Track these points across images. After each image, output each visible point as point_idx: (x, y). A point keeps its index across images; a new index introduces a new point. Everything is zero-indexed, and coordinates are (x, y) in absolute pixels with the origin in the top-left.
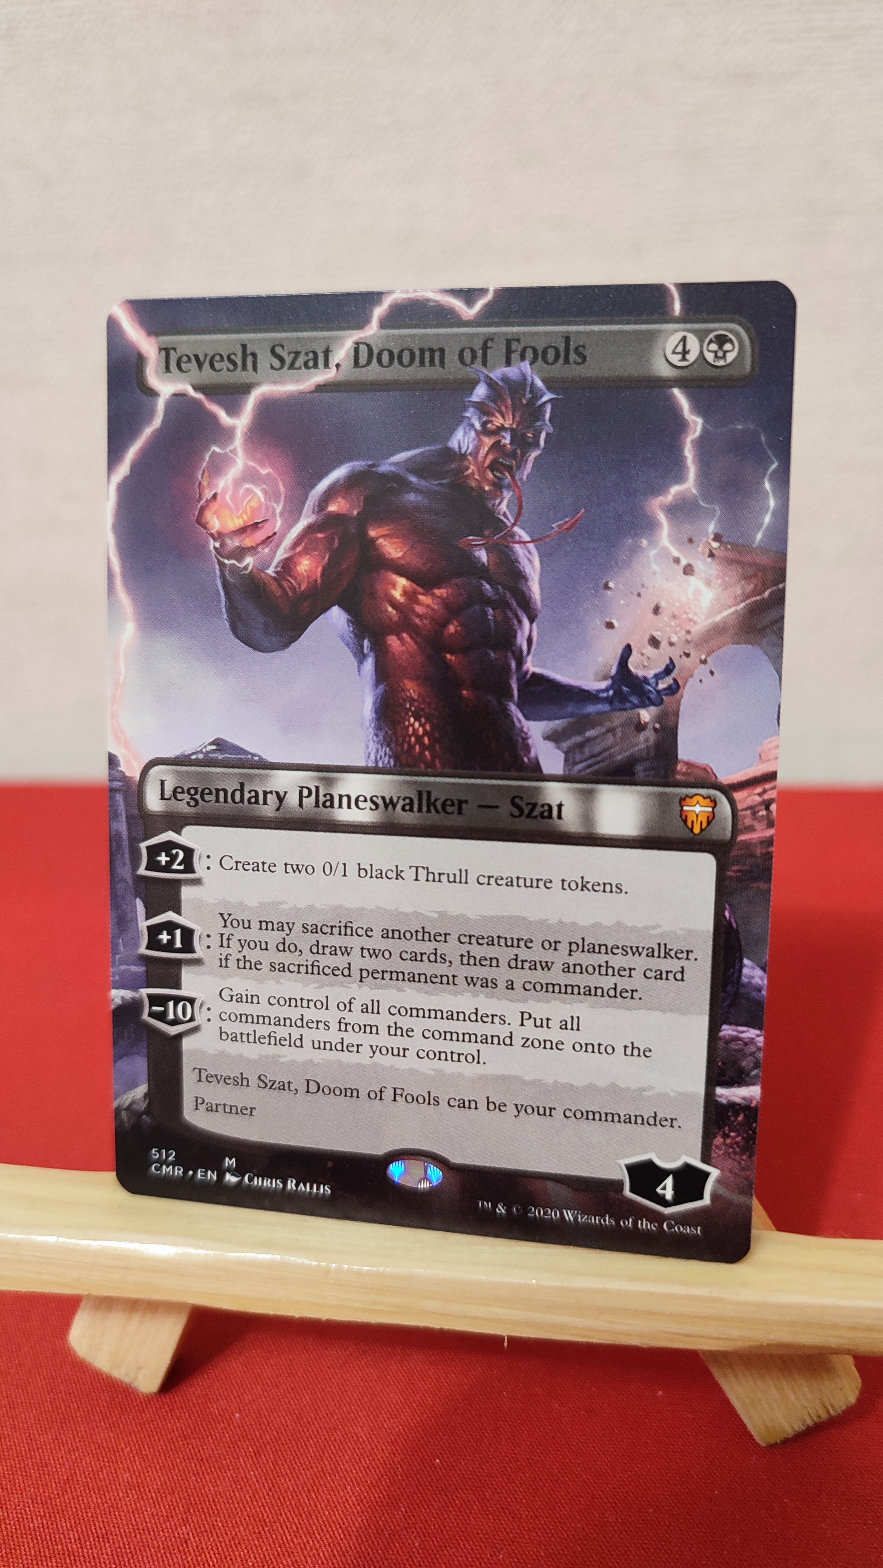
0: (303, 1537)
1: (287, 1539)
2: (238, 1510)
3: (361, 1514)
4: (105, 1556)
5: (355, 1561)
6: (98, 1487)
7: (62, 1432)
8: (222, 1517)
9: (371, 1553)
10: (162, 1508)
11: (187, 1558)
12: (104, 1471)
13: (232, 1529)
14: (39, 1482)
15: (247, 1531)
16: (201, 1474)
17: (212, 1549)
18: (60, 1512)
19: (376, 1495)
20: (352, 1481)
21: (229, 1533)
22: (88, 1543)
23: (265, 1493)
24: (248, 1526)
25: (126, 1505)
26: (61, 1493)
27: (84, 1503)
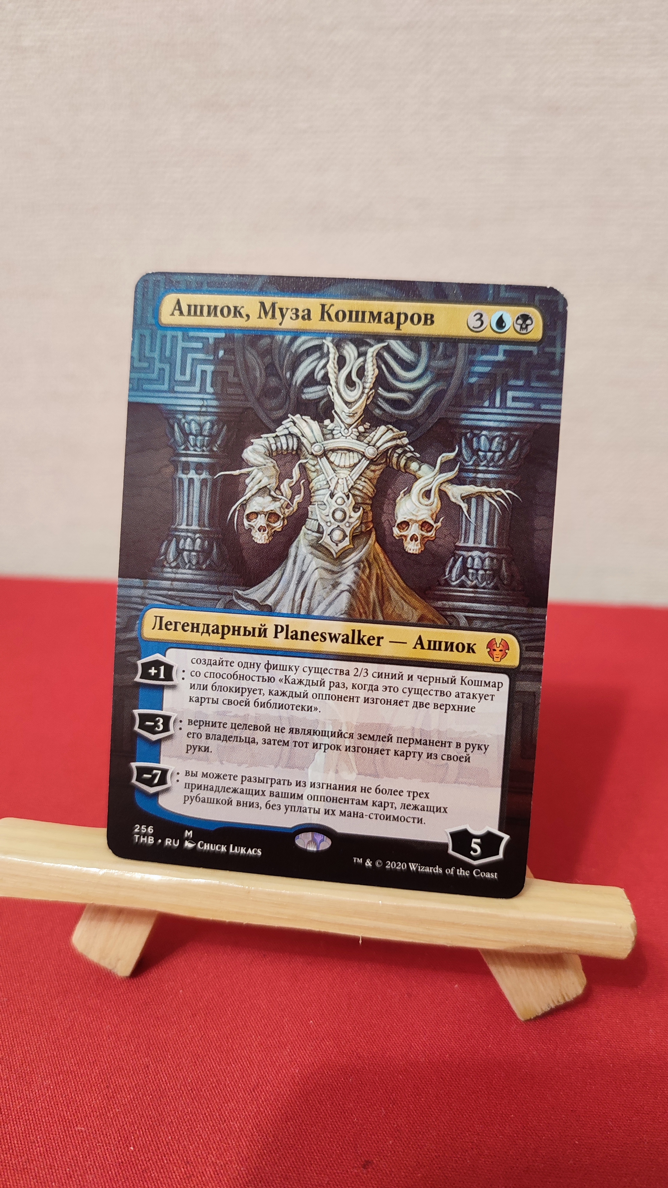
0: (224, 1065)
1: (213, 1066)
2: (182, 1048)
3: (261, 1052)
4: (95, 1074)
5: (257, 1080)
8: (171, 1051)
9: (267, 1076)
10: (132, 1046)
11: (148, 1076)
12: (93, 1023)
14: (51, 1029)
16: (157, 1026)
17: (165, 1071)
18: (65, 1048)
19: (271, 1041)
20: (255, 1032)
21: (175, 1062)
22: (83, 1066)
23: (199, 1038)
24: (187, 1058)
25: (108, 1044)
26: (65, 1036)
27: (80, 1042)
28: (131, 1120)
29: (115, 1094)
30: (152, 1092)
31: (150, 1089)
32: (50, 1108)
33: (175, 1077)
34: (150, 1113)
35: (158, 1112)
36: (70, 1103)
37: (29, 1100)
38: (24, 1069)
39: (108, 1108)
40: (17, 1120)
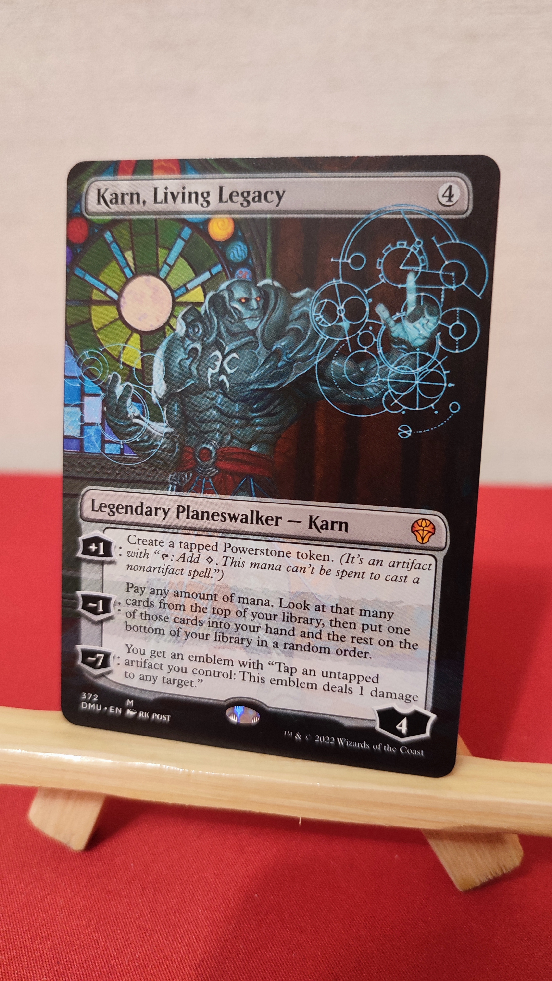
0: (171, 940)
1: (160, 941)
2: (131, 923)
3: (207, 927)
4: (46, 949)
5: (202, 956)
6: (44, 907)
7: (22, 872)
8: (120, 927)
9: (212, 951)
10: (83, 921)
11: (97, 952)
12: (48, 897)
13: (126, 934)
14: (7, 903)
15: (136, 936)
16: (108, 900)
17: (114, 947)
18: (20, 922)
19: (217, 915)
20: (202, 906)
21: (124, 937)
22: (36, 941)
23: (148, 913)
24: (136, 933)
25: (61, 918)
26: (20, 910)
27: (35, 917)
29: (65, 971)
30: (101, 968)
31: (99, 965)
33: (124, 952)
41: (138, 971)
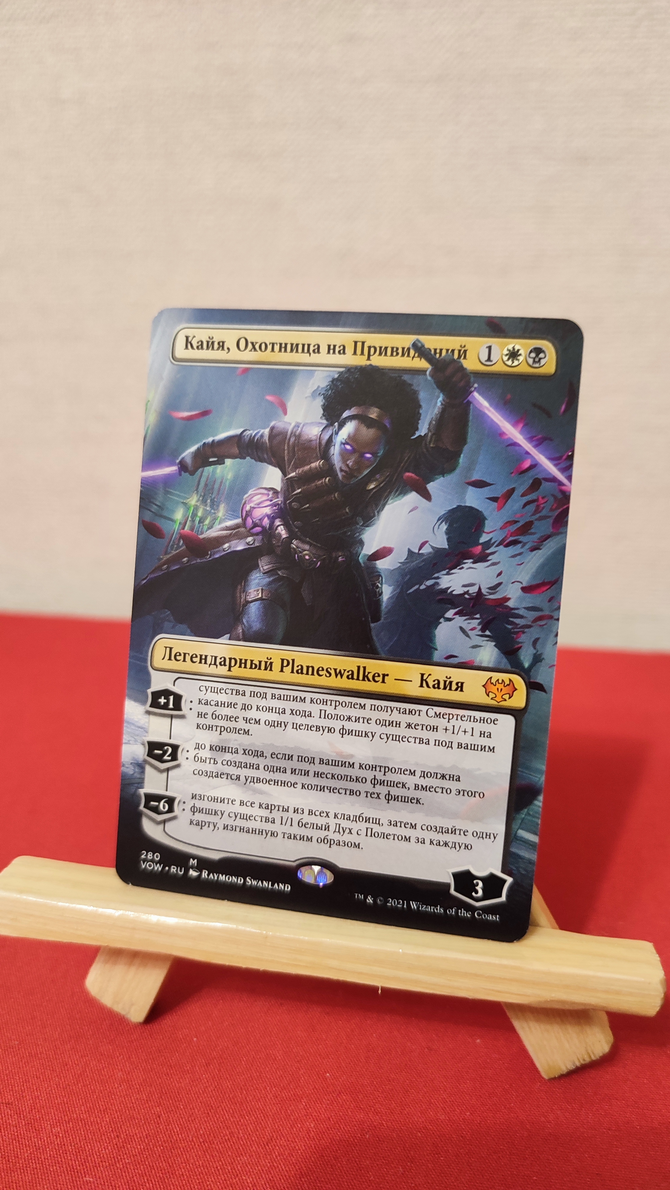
0: (237, 1117)
1: (226, 1118)
2: (194, 1098)
3: (276, 1105)
4: (105, 1122)
5: (271, 1134)
6: (101, 1080)
7: (77, 1043)
8: (183, 1102)
9: (282, 1129)
10: (144, 1095)
11: (159, 1126)
12: (105, 1070)
13: (190, 1110)
14: (62, 1075)
16: (170, 1075)
17: (176, 1122)
18: (76, 1094)
19: (286, 1094)
20: (270, 1084)
21: (188, 1113)
22: (94, 1114)
23: (213, 1089)
24: (200, 1109)
25: (119, 1092)
26: (76, 1082)
27: (91, 1089)
28: (140, 1172)
29: (125, 1144)
30: (164, 1143)
31: (161, 1140)
32: (59, 1157)
33: (187, 1128)
34: (161, 1164)
35: (169, 1163)
36: (79, 1152)
37: (38, 1148)
38: (33, 1116)
39: (117, 1158)
40: (25, 1169)
41: (202, 1146)
